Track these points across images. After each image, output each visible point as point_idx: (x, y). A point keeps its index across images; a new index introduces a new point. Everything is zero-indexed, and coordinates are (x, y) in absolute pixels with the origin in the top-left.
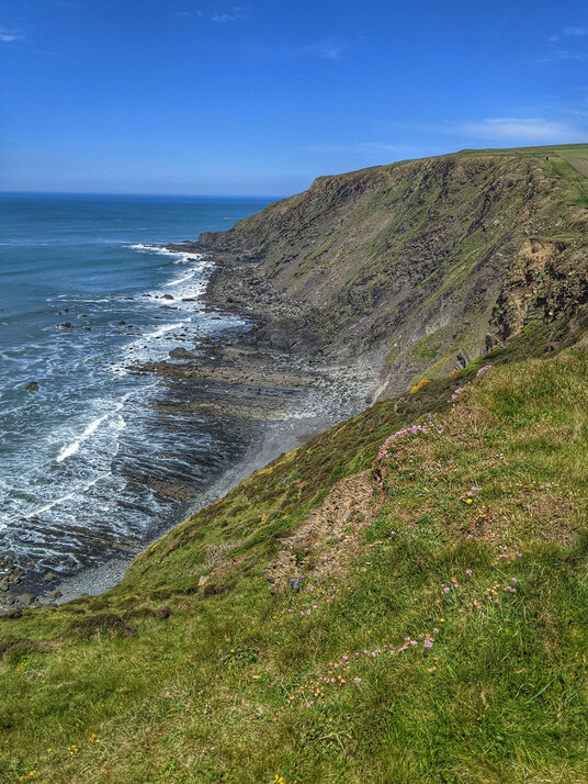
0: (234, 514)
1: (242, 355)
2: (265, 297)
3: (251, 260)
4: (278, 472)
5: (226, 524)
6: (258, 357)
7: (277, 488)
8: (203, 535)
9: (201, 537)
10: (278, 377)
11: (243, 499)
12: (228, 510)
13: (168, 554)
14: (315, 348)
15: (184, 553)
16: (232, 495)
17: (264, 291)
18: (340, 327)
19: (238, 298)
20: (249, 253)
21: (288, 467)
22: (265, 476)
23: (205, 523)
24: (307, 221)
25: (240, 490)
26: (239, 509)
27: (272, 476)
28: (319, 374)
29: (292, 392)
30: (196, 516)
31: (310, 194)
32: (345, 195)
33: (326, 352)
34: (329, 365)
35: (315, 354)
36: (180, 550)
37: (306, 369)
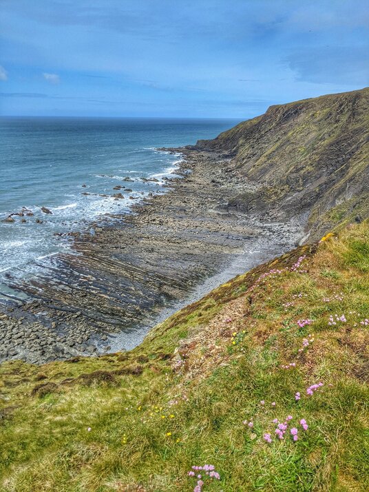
0: (206, 309)
1: (219, 214)
2: (234, 179)
3: (226, 157)
4: (234, 286)
5: (200, 315)
6: (229, 216)
7: (233, 295)
8: (187, 321)
9: (186, 321)
10: (240, 228)
11: (211, 301)
12: (203, 307)
13: (166, 331)
14: (264, 212)
15: (175, 331)
16: (206, 298)
17: (234, 176)
18: (280, 200)
19: (218, 180)
20: (226, 153)
21: (240, 283)
22: (226, 288)
23: (189, 313)
24: (263, 133)
25: (212, 295)
26: (209, 307)
27: (230, 288)
28: (265, 227)
29: (249, 238)
30: (185, 309)
31: (265, 117)
32: (288, 117)
33: (270, 214)
34: (272, 222)
35: (263, 215)
36: (173, 329)
37: (258, 224)
